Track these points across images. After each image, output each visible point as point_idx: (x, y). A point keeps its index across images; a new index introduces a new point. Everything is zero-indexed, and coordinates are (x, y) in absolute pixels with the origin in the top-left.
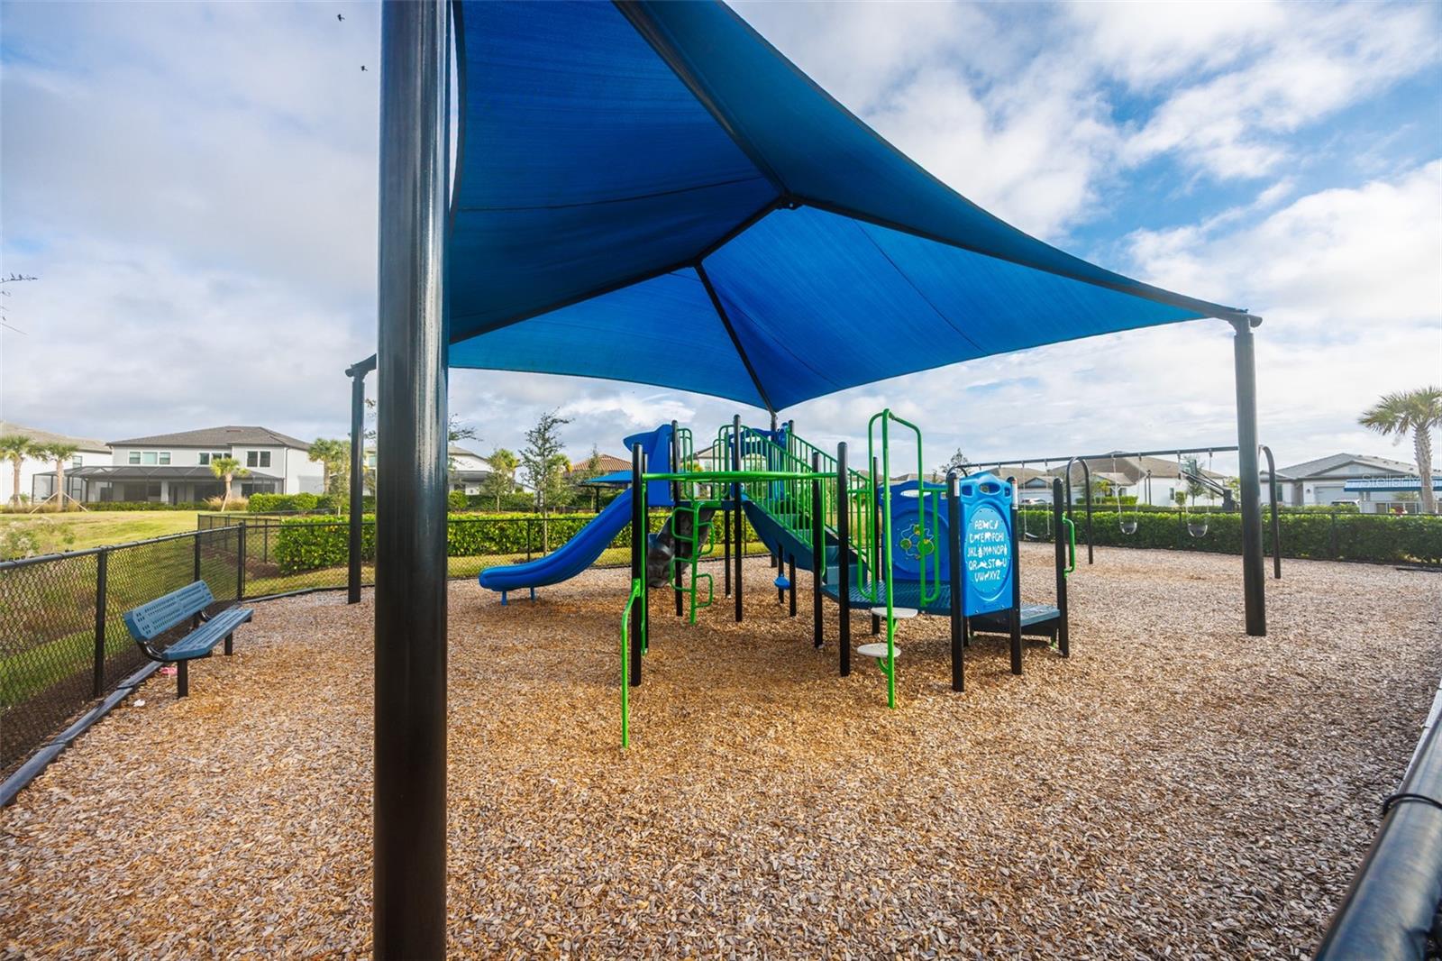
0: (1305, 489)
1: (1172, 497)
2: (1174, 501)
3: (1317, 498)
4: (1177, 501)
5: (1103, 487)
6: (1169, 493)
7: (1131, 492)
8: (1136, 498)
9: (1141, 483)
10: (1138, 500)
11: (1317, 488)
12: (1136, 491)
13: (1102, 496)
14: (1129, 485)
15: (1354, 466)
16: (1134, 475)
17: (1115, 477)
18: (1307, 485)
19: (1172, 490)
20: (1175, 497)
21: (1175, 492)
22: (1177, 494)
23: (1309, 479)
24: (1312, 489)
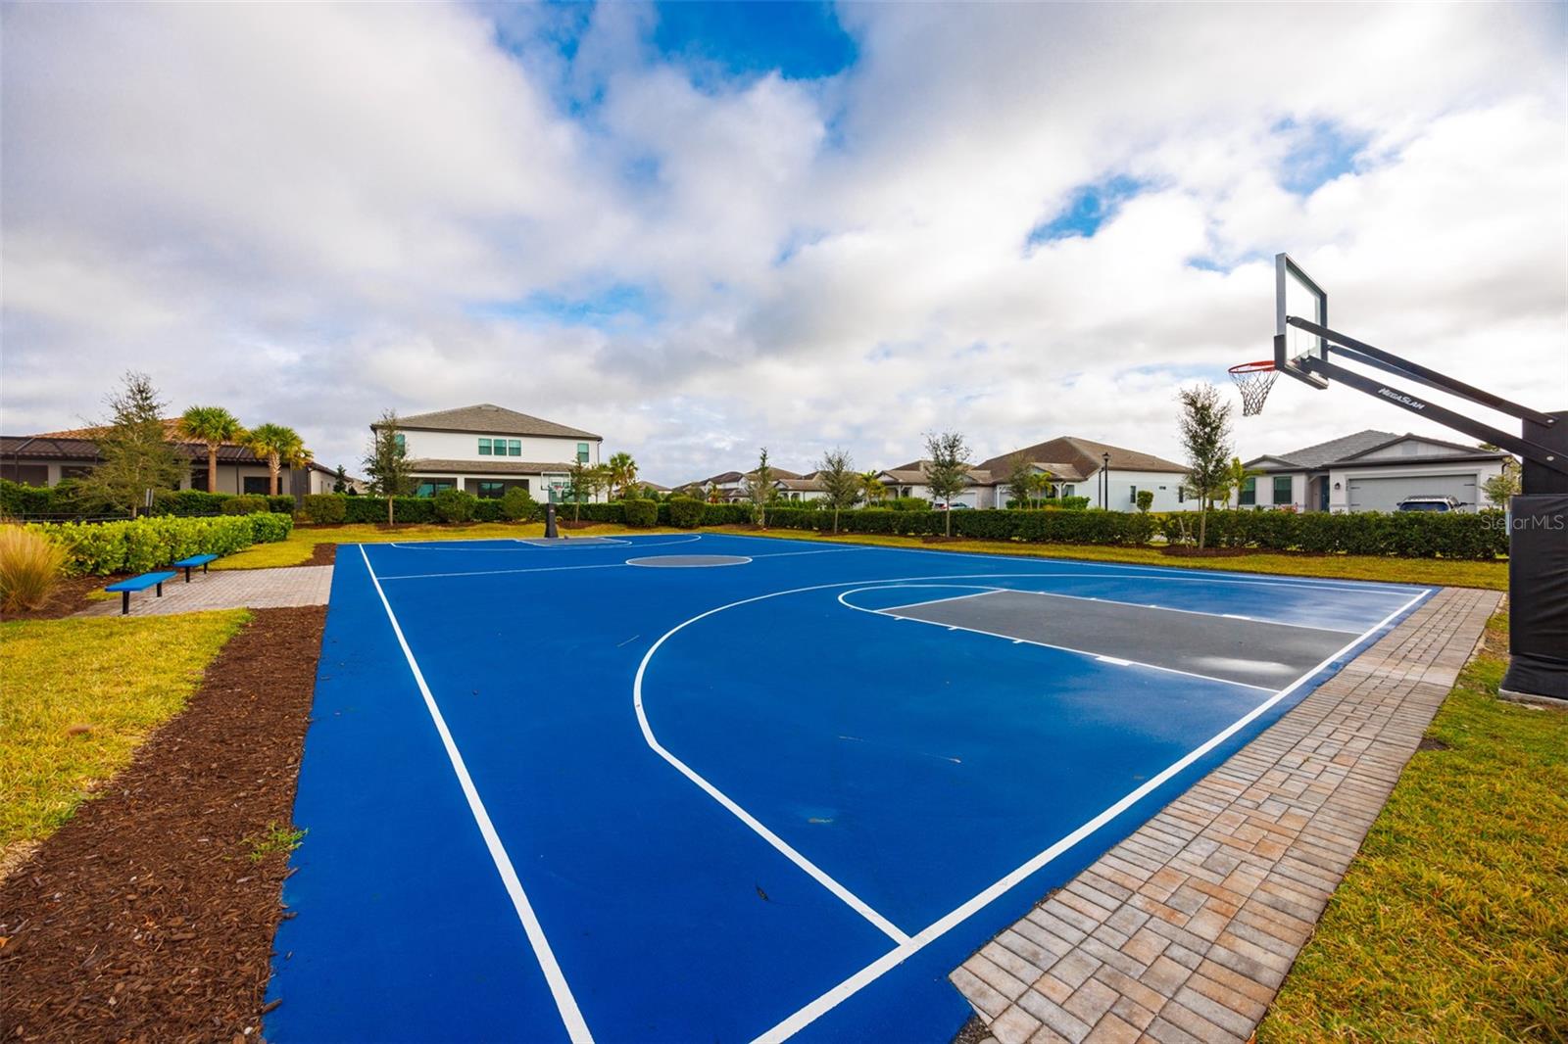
0: (1332, 483)
1: (1133, 501)
2: (1135, 505)
3: (1350, 497)
4: (1138, 505)
5: (1042, 483)
6: (1129, 492)
7: (1080, 491)
8: (1088, 500)
9: (1094, 478)
10: (1089, 503)
11: (1350, 480)
12: (1087, 490)
13: (1040, 497)
14: (1079, 481)
15: (1411, 442)
16: (1085, 469)
17: (1059, 469)
18: (1336, 477)
19: (1134, 488)
20: (1137, 499)
21: (1137, 490)
22: (1140, 494)
23: (1339, 467)
24: (1343, 484)
